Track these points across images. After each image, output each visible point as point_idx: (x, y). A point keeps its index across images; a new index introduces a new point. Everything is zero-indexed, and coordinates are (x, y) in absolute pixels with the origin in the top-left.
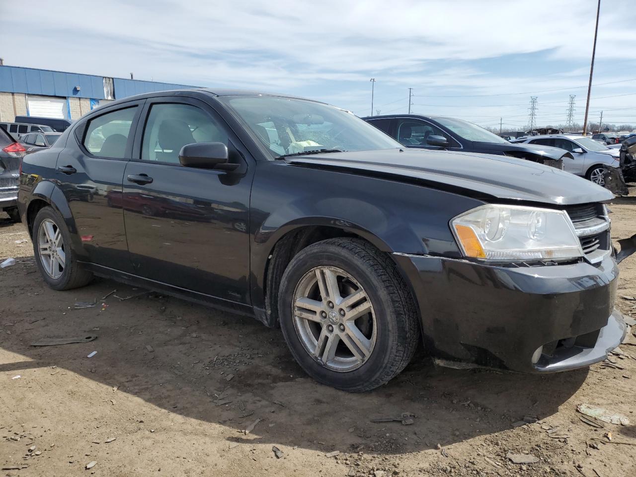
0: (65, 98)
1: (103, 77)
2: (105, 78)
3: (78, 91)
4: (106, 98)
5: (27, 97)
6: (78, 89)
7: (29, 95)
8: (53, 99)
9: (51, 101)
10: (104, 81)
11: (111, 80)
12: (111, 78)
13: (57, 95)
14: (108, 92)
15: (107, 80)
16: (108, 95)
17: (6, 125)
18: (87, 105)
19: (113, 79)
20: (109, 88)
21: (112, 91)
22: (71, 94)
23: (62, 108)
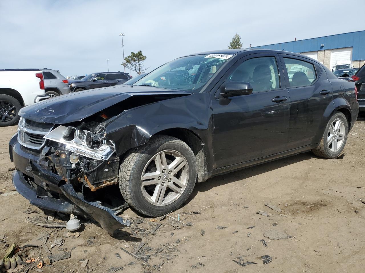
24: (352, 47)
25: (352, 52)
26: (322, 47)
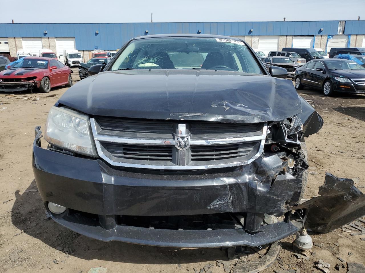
0: (313, 36)
1: (339, 21)
2: (341, 21)
3: (322, 31)
4: (338, 34)
5: (293, 37)
6: (322, 30)
7: (295, 36)
8: (306, 37)
9: (305, 39)
10: (339, 23)
11: (344, 22)
12: (344, 21)
13: (309, 35)
14: (340, 30)
15: (342, 22)
16: (340, 32)
17: (276, 53)
18: (325, 39)
19: (345, 21)
20: (341, 28)
21: (343, 29)
22: (317, 34)
23: (310, 42)
24: (74, 37)
25: (75, 42)
26: (45, 34)
